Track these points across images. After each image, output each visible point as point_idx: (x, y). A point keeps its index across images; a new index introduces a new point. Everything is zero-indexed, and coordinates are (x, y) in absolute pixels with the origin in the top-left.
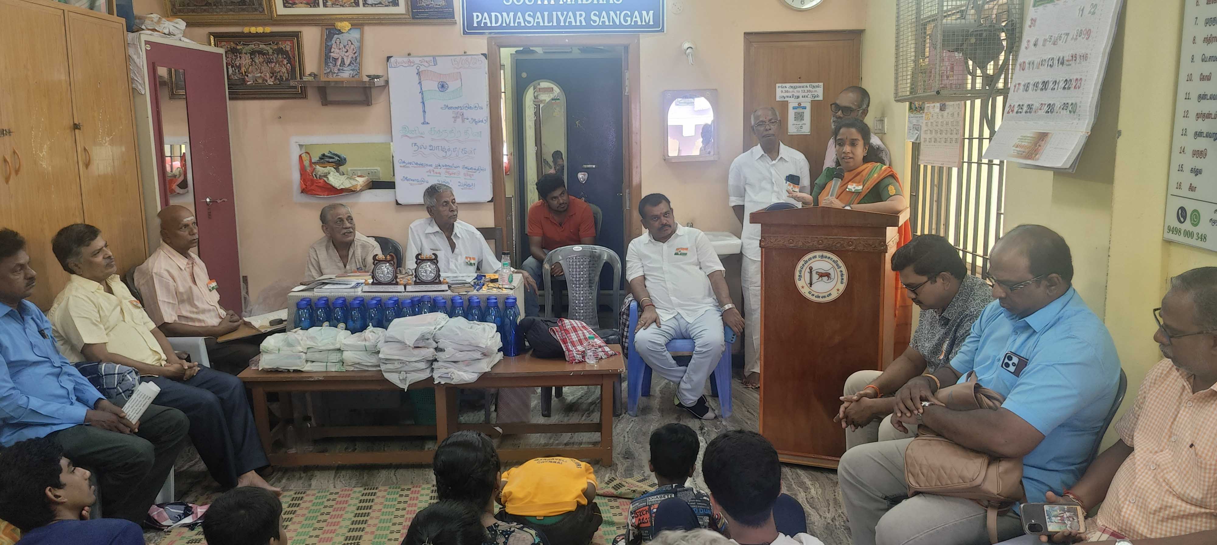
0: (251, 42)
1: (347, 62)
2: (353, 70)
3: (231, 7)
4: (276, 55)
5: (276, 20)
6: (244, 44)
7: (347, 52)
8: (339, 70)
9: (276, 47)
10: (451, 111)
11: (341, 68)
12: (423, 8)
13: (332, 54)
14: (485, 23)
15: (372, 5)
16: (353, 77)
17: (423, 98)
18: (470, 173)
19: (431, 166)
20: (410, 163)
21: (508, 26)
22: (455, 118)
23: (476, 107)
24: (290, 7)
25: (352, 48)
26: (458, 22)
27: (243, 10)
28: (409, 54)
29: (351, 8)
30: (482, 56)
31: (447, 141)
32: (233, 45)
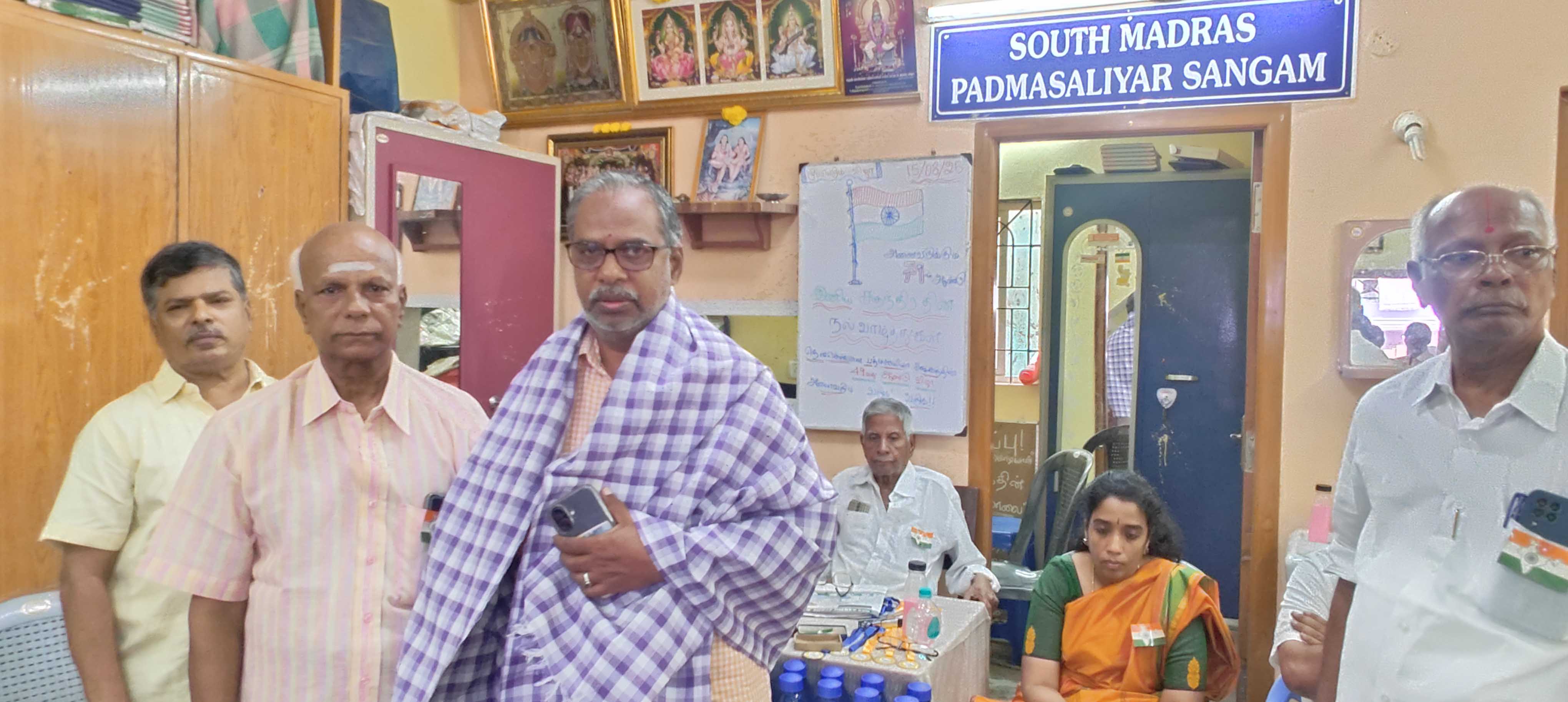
0: (602, 147)
1: (733, 174)
2: (741, 187)
3: (577, 94)
4: (634, 167)
5: (636, 110)
6: (592, 152)
7: (735, 157)
8: (720, 188)
9: (634, 154)
10: (901, 260)
11: (723, 184)
12: (864, 74)
13: (713, 163)
14: (974, 97)
15: (780, 76)
16: (740, 199)
17: (854, 238)
18: (928, 378)
19: (860, 361)
20: (824, 355)
21: (1016, 102)
22: (908, 275)
23: (945, 254)
24: (658, 87)
25: (744, 150)
26: (923, 98)
27: (593, 97)
28: (837, 159)
29: (748, 83)
30: (962, 159)
31: (888, 315)
32: (577, 153)
